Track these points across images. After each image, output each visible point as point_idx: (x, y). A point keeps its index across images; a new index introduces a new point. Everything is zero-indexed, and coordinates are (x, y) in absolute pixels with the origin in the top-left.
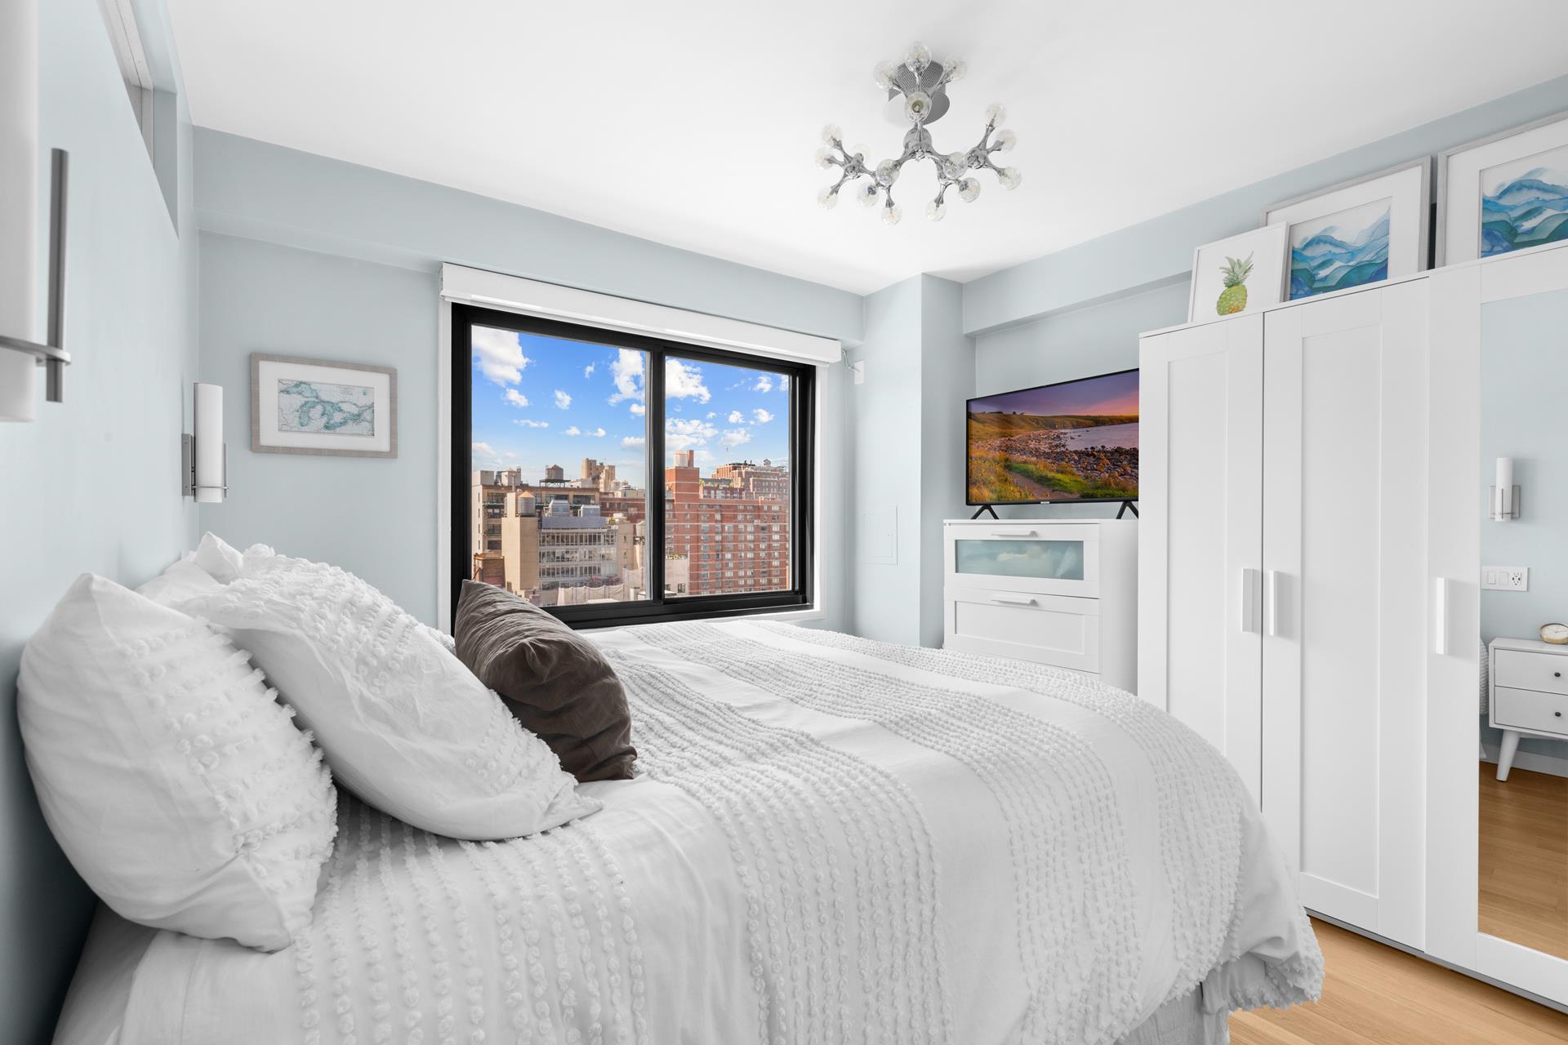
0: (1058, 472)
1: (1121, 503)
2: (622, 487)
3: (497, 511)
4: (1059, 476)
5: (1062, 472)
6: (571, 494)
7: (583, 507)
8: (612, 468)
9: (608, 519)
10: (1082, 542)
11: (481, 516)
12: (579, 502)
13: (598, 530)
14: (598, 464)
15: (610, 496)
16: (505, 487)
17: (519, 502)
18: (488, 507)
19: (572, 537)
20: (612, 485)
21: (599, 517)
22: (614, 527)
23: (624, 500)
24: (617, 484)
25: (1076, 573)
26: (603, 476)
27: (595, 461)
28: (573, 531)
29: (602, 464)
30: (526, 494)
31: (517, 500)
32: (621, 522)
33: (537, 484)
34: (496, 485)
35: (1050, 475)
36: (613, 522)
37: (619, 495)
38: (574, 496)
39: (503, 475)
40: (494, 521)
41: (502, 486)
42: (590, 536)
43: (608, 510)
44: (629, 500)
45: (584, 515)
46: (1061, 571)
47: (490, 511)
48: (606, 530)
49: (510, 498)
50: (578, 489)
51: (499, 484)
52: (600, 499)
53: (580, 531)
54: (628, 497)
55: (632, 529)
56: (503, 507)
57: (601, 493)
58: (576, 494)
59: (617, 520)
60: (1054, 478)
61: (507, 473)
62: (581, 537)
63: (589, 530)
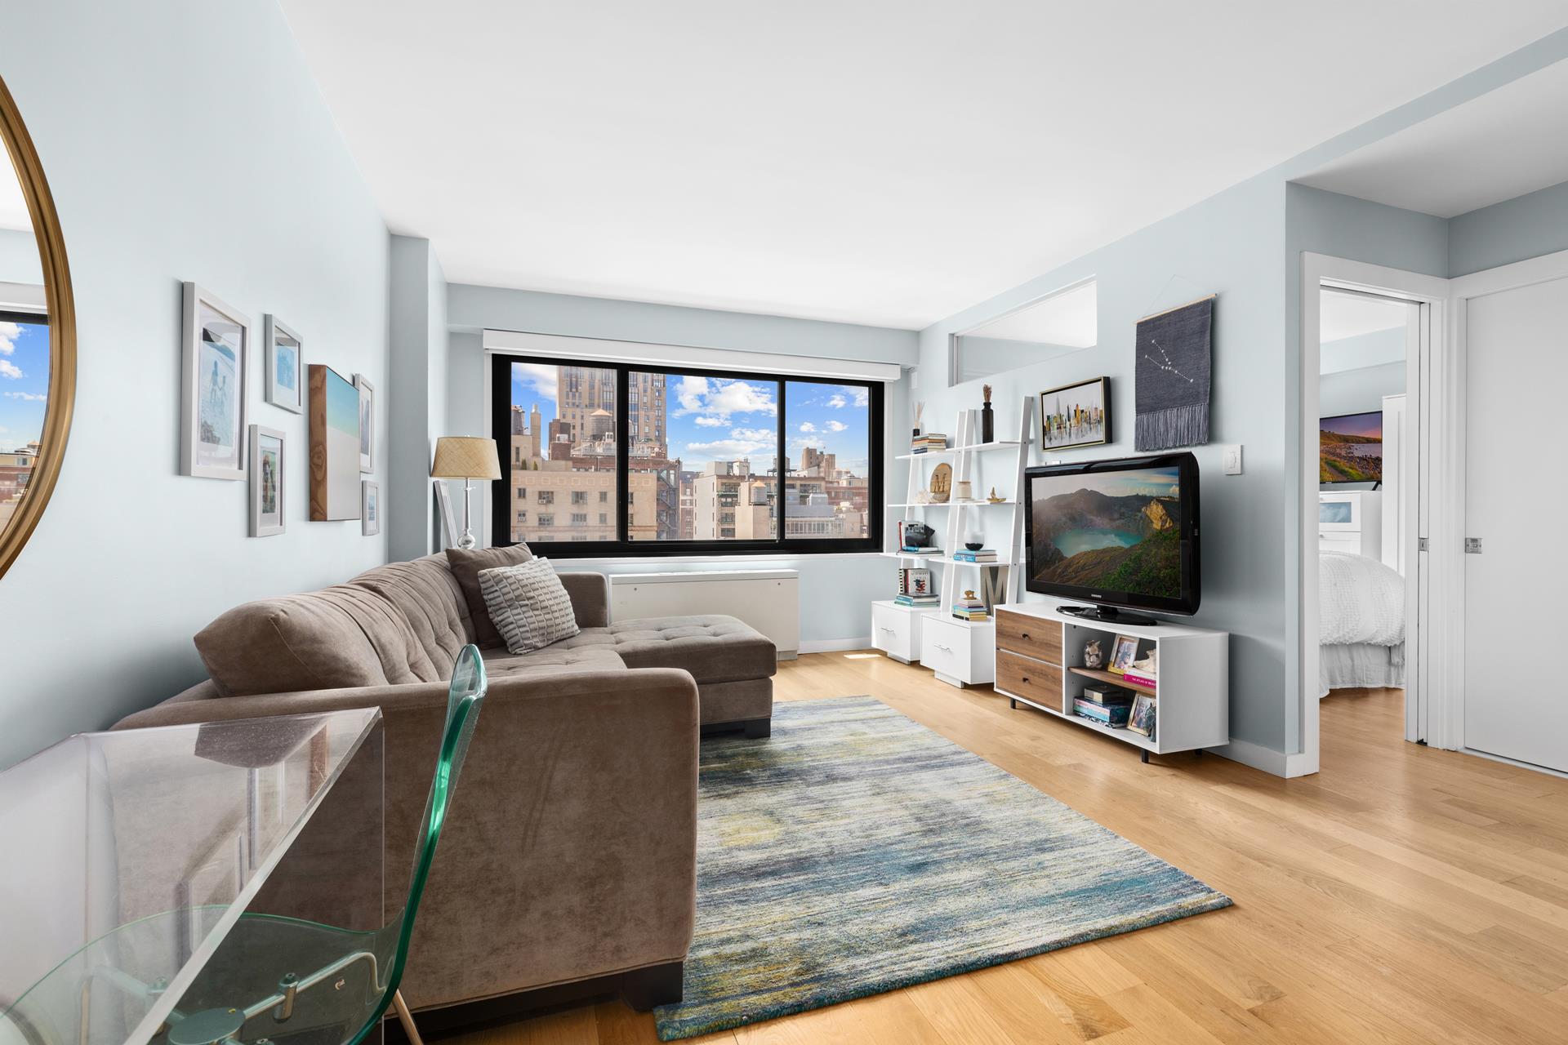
0: (1350, 468)
1: (1375, 483)
2: (845, 477)
3: (729, 500)
4: (1350, 470)
5: (1352, 469)
6: (798, 483)
7: (811, 495)
8: (832, 456)
9: (835, 508)
10: (1350, 503)
11: (715, 504)
12: (805, 491)
13: (826, 519)
14: (818, 453)
15: (836, 485)
16: (736, 477)
17: (752, 491)
18: (722, 496)
19: (801, 525)
20: (835, 474)
21: (828, 506)
22: (841, 516)
23: (851, 488)
24: (839, 473)
25: (1347, 519)
26: (823, 464)
27: (815, 450)
28: (803, 519)
29: (822, 453)
30: (759, 484)
31: (750, 489)
32: (848, 510)
33: (765, 474)
34: (728, 476)
35: (1347, 469)
36: (840, 511)
37: (844, 483)
38: (801, 485)
39: (735, 465)
40: (727, 510)
41: (734, 476)
42: (818, 525)
43: (834, 498)
44: (855, 488)
45: (812, 503)
46: (1338, 519)
47: (723, 500)
48: (834, 519)
49: (744, 488)
50: (805, 478)
51: (732, 474)
52: (826, 488)
53: (808, 519)
54: (853, 485)
55: (859, 518)
56: (736, 496)
57: (827, 482)
58: (803, 483)
59: (844, 509)
60: (1347, 472)
61: (738, 464)
62: (810, 525)
63: (817, 519)
